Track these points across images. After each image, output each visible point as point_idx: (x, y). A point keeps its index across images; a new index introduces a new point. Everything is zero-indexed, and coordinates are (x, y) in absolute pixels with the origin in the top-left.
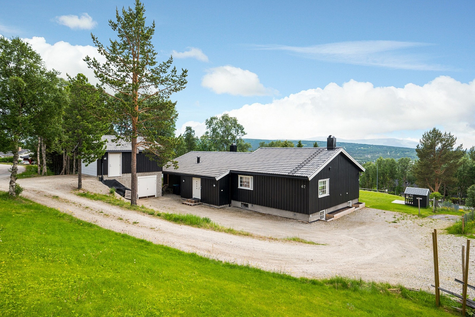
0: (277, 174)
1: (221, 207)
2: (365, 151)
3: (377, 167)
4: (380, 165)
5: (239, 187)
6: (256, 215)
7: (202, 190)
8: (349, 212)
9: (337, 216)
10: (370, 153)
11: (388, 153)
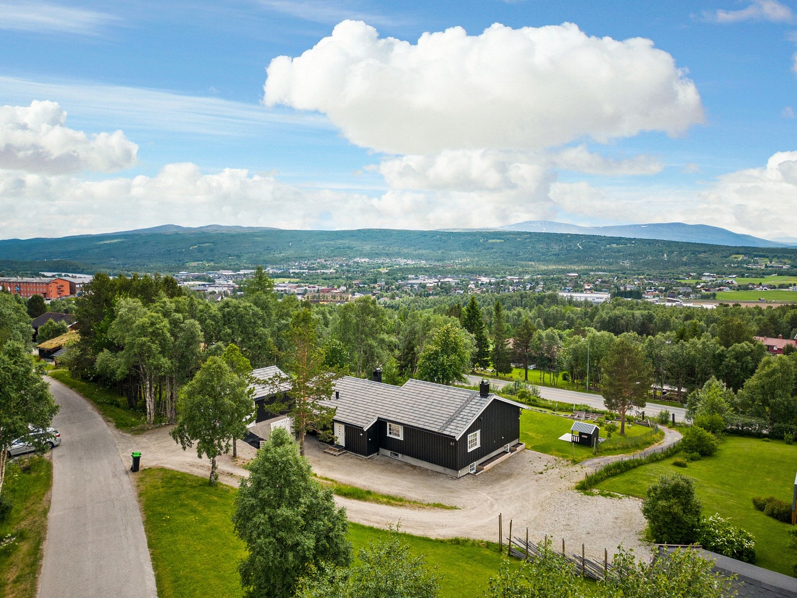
0: (427, 430)
1: (369, 457)
2: (619, 251)
3: (588, 347)
4: (592, 345)
5: (388, 435)
6: (407, 468)
7: (346, 437)
8: (503, 459)
9: (488, 467)
10: (629, 255)
11: (665, 255)
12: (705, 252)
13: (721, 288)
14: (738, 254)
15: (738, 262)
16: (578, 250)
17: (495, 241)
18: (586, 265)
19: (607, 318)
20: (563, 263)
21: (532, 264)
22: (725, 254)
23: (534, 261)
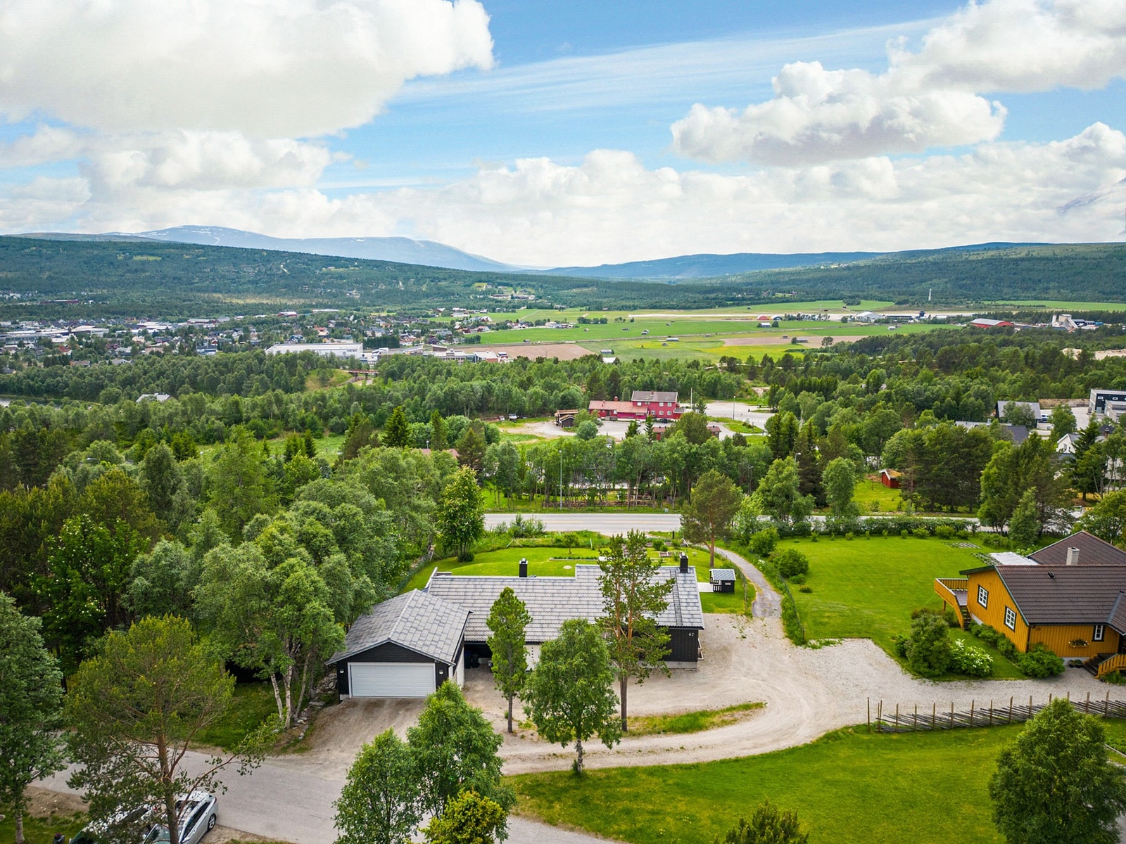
2: (341, 277)
10: (356, 283)
11: (401, 283)
12: (445, 279)
13: (480, 327)
14: (480, 281)
15: (483, 293)
16: (283, 275)
17: (144, 258)
18: (300, 298)
19: (443, 394)
20: (267, 295)
21: (219, 298)
22: (468, 281)
23: (220, 292)
